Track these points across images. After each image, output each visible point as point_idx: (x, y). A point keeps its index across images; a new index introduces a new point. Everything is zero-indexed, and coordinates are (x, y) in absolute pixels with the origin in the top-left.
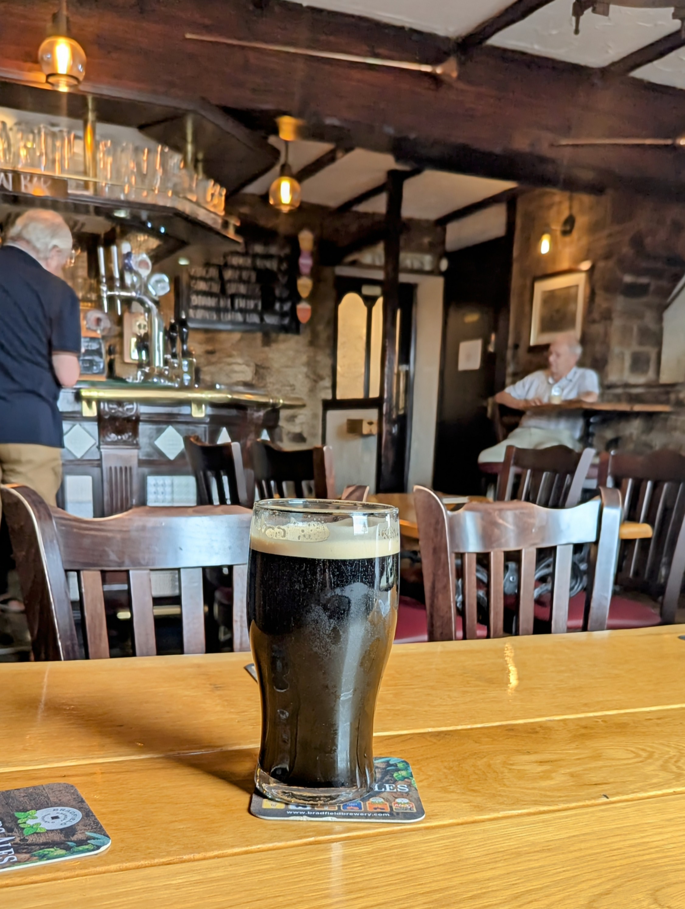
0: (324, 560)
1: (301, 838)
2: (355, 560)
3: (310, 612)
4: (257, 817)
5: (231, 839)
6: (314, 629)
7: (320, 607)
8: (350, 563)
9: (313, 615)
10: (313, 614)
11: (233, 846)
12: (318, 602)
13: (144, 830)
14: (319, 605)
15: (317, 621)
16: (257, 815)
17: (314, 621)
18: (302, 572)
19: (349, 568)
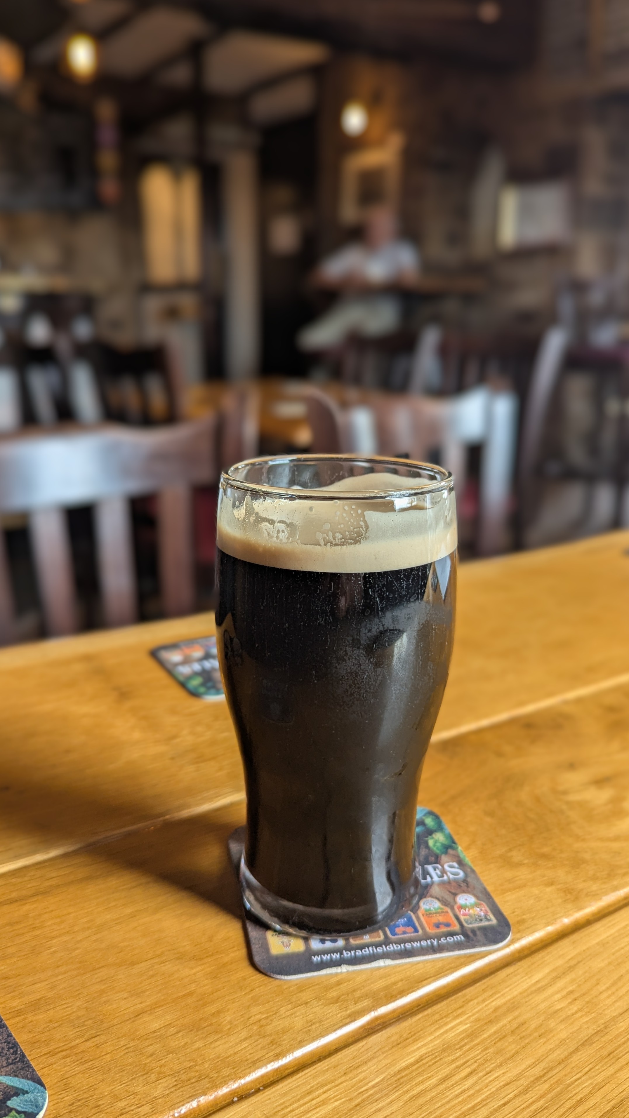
0: (365, 574)
1: (353, 1017)
2: (412, 569)
3: (344, 660)
4: (270, 977)
5: (245, 1044)
6: (350, 686)
7: (362, 651)
8: (405, 575)
9: (350, 665)
10: (350, 663)
11: (255, 1064)
12: (356, 644)
13: (97, 1046)
14: (359, 648)
15: (356, 673)
16: (269, 974)
17: (351, 673)
18: (329, 596)
19: (404, 584)
